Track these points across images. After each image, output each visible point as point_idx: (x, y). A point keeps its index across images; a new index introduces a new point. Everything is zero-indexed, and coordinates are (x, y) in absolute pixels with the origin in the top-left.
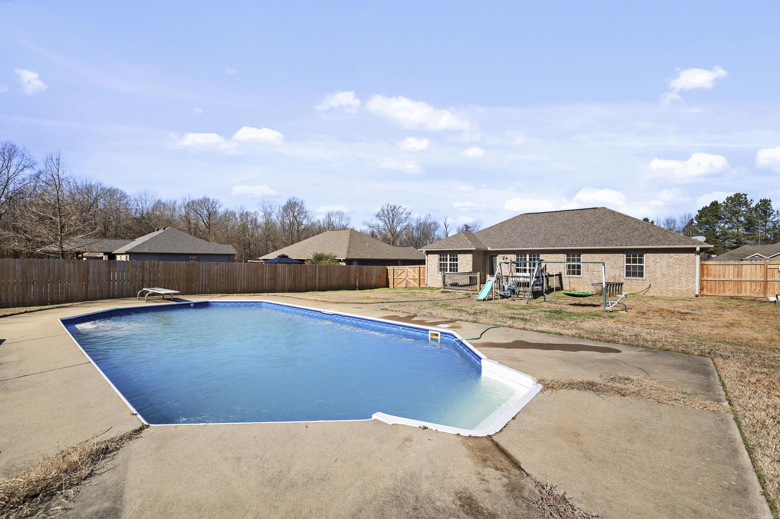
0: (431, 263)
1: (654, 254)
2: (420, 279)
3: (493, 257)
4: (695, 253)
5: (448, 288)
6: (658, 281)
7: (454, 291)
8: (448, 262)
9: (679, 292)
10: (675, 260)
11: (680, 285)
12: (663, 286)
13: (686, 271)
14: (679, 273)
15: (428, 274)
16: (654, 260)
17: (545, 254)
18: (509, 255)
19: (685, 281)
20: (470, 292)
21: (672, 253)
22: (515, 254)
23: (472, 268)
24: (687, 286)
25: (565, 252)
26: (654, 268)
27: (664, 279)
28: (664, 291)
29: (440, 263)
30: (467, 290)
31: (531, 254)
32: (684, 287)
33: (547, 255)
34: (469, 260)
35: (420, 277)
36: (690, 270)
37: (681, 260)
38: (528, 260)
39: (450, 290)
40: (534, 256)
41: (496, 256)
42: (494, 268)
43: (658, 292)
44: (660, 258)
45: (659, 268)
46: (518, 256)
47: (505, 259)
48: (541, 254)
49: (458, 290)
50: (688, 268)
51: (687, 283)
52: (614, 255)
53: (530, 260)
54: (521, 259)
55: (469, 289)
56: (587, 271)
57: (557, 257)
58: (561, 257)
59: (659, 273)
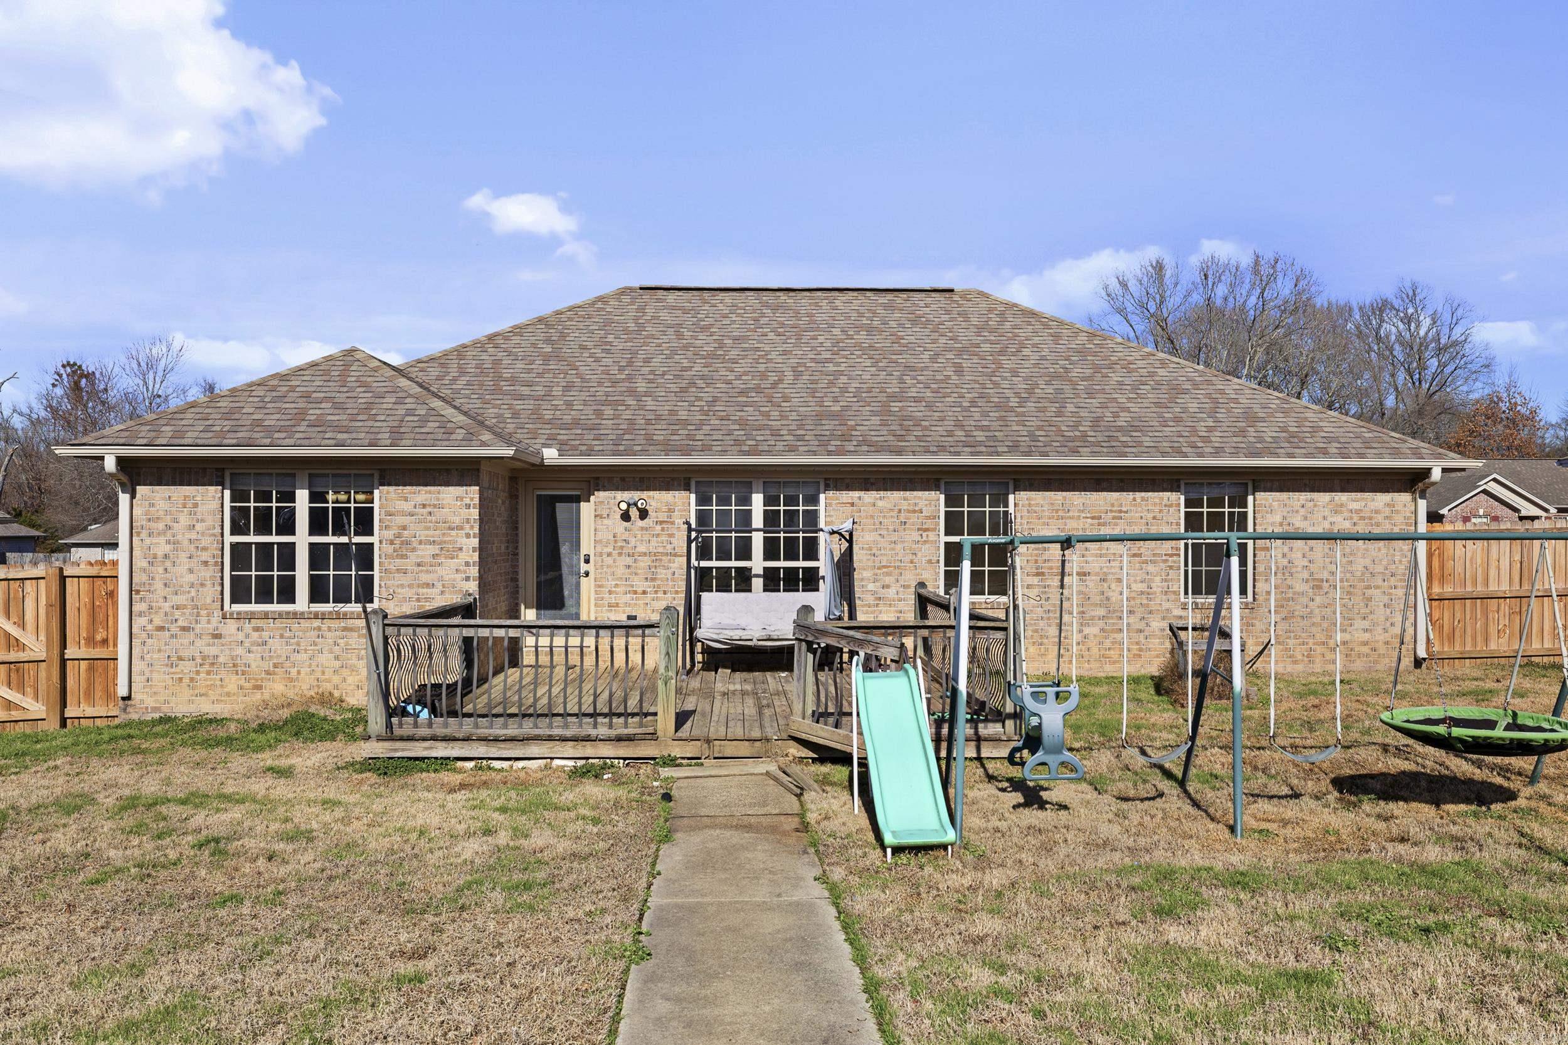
0: (167, 548)
1: (1284, 496)
2: (63, 662)
3: (560, 507)
4: (1414, 493)
5: (424, 731)
6: (1299, 610)
7: (480, 750)
8: (302, 539)
9: (1365, 649)
10: (1351, 518)
11: (1366, 624)
12: (1314, 630)
13: (1385, 562)
14: (1363, 574)
15: (139, 622)
16: (1284, 518)
17: (849, 488)
18: (656, 494)
19: (1382, 604)
20: (607, 750)
21: (1343, 490)
22: (687, 488)
23: (474, 571)
24: (1388, 624)
25: (938, 480)
26: (1284, 555)
27: (1318, 599)
28: (1319, 649)
29: (234, 546)
30: (587, 739)
31: (773, 492)
32: (1379, 630)
33: (856, 494)
34: (457, 520)
35: (63, 645)
36: (1397, 558)
37: (1371, 518)
38: (758, 521)
39: (441, 750)
40: (791, 500)
41: (577, 500)
42: (565, 570)
43: (1300, 657)
44: (1302, 511)
45: (1300, 555)
46: (703, 500)
47: (634, 513)
48: (827, 488)
49: (512, 739)
50: (1392, 551)
51: (1388, 611)
52: (1143, 499)
53: (771, 519)
54: (724, 515)
55: (593, 732)
56: (1038, 574)
57: (904, 505)
58: (922, 504)
59: (1300, 576)
